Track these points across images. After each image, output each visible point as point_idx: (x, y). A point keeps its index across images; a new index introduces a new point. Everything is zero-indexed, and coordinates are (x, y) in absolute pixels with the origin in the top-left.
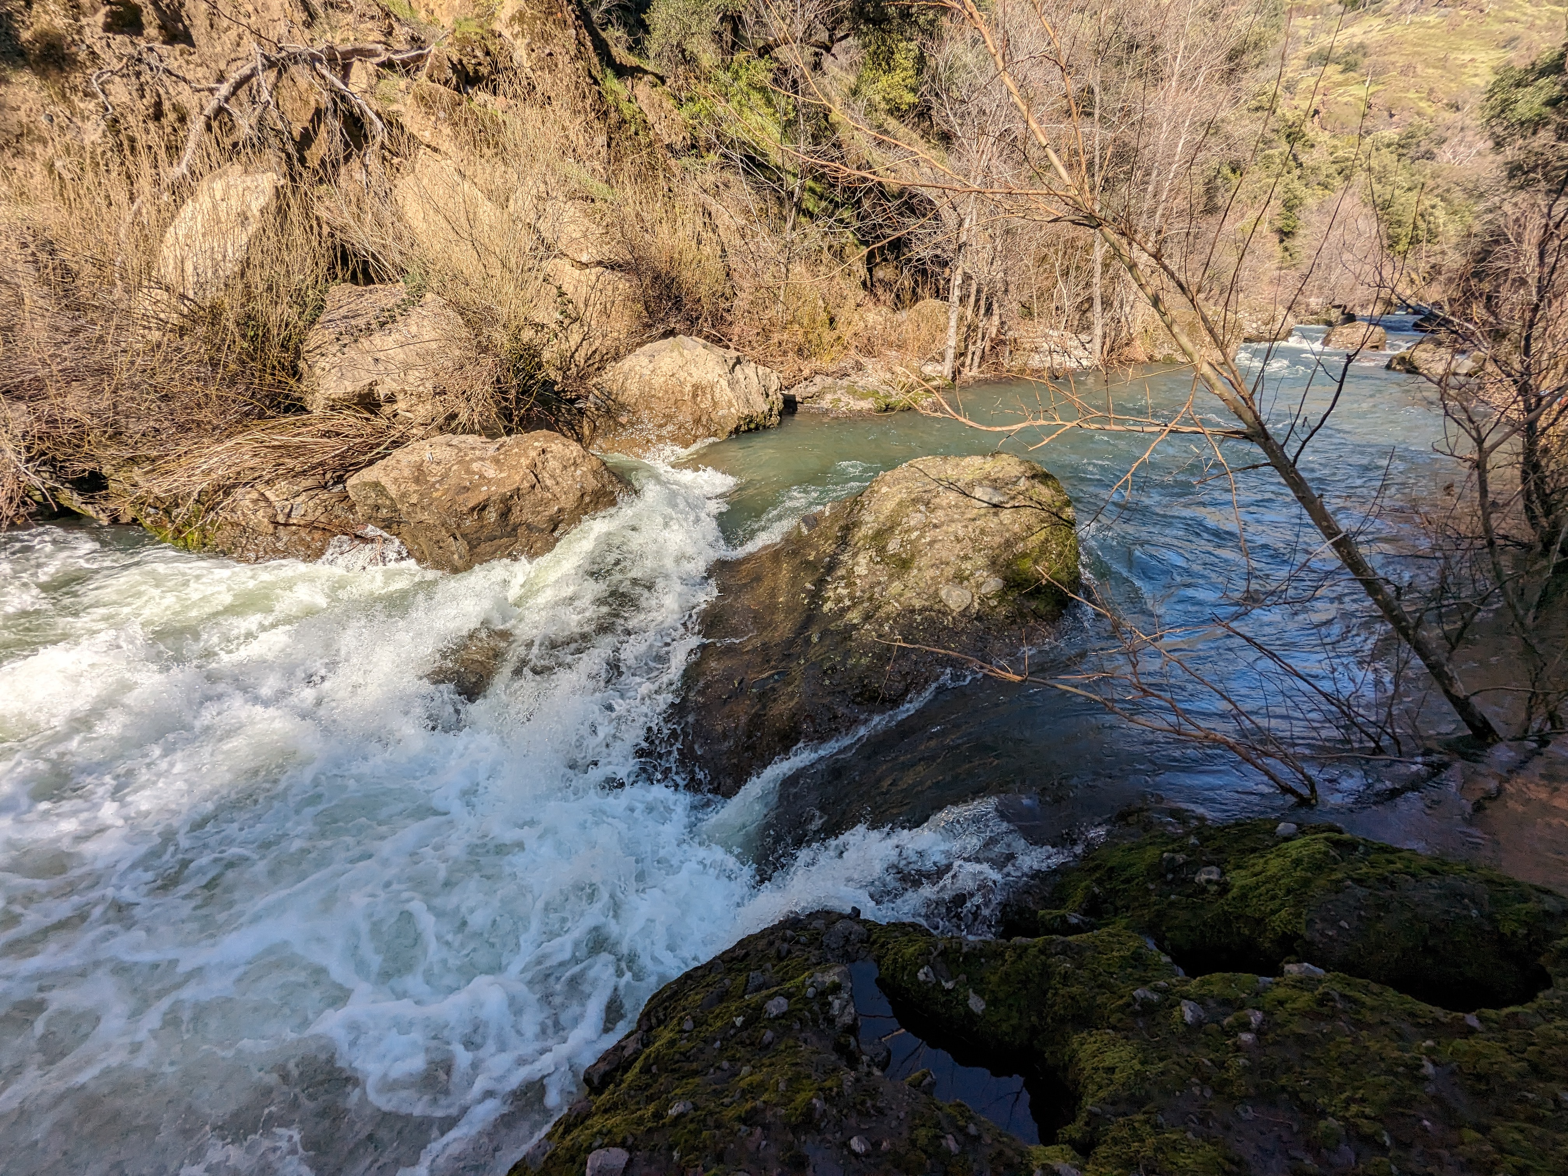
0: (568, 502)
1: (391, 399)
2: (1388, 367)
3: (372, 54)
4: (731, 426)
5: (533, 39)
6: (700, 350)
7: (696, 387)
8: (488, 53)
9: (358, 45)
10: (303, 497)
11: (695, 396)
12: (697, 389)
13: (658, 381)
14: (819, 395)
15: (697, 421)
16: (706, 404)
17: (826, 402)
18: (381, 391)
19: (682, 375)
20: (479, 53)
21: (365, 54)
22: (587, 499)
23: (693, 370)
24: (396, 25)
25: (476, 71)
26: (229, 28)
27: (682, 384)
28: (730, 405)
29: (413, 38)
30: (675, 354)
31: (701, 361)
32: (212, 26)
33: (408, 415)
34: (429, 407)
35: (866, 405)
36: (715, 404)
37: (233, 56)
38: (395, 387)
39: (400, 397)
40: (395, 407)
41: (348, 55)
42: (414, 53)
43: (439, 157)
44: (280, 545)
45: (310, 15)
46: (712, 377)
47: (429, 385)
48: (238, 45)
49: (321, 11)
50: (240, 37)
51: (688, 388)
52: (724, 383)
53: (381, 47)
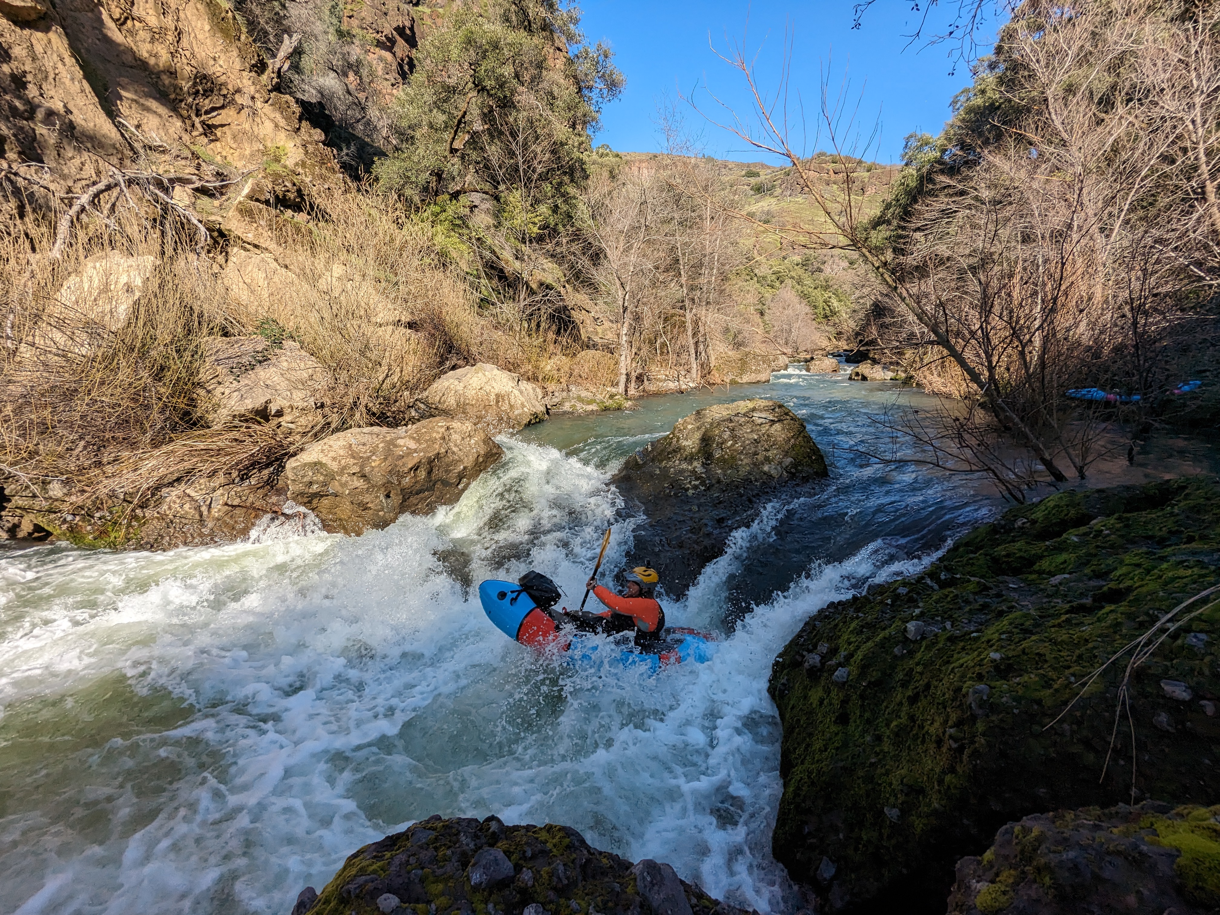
0: (469, 462)
1: (280, 413)
3: (188, 182)
4: (525, 421)
5: (314, 178)
6: (496, 372)
7: (498, 396)
8: (294, 185)
9: (179, 175)
11: (498, 402)
12: (499, 397)
13: (471, 393)
14: (561, 404)
15: (500, 419)
16: (505, 407)
17: (567, 407)
18: (273, 408)
19: (488, 388)
20: (287, 183)
21: (183, 181)
22: (481, 459)
23: (494, 384)
24: (203, 164)
25: (284, 196)
26: (73, 158)
27: (487, 394)
28: (523, 406)
29: (218, 173)
30: (480, 375)
31: (498, 378)
32: (59, 155)
33: (291, 425)
34: (310, 418)
35: (593, 407)
36: (511, 407)
37: (78, 177)
38: (285, 403)
39: (287, 411)
40: (280, 419)
41: (172, 181)
42: (217, 184)
43: (258, 252)
45: (135, 153)
46: (508, 388)
47: (311, 401)
48: (81, 170)
49: (142, 151)
50: (83, 164)
51: (493, 397)
52: (516, 392)
53: (194, 178)
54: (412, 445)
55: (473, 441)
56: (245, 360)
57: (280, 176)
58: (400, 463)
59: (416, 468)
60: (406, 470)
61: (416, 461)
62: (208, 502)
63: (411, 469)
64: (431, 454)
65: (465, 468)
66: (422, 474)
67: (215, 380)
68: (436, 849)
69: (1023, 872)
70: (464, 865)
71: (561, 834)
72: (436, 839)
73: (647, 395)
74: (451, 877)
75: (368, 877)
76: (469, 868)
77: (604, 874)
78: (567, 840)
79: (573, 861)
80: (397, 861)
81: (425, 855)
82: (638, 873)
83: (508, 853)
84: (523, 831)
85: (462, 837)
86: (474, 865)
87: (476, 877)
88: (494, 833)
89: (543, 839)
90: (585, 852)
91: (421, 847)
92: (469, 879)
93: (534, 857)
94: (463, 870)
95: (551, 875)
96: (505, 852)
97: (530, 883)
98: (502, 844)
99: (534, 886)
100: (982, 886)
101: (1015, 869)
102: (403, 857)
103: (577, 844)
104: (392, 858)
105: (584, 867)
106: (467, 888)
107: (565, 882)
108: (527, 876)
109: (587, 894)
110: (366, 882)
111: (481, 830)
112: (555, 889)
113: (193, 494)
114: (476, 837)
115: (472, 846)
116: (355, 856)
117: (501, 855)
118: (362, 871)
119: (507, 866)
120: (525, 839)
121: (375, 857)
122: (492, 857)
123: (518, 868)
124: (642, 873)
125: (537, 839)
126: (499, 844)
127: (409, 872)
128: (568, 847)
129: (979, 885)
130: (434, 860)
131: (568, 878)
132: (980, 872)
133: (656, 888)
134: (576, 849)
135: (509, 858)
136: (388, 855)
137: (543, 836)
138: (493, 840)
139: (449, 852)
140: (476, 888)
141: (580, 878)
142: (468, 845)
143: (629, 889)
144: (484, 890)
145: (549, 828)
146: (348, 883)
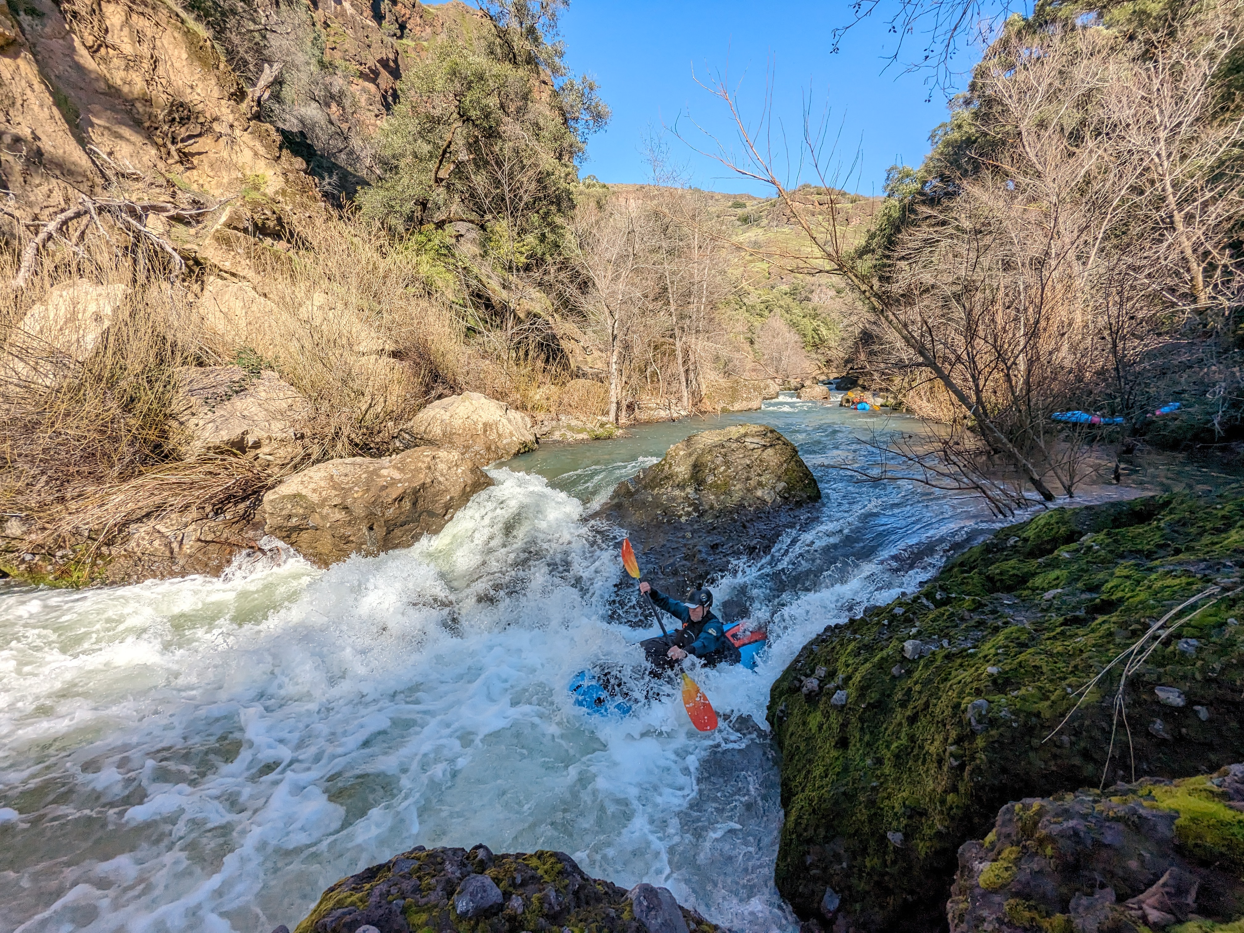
0: (455, 492)
1: (257, 445)
3: (163, 209)
4: (514, 450)
5: (294, 207)
6: (483, 400)
7: (485, 425)
8: (274, 213)
9: (153, 203)
11: (485, 431)
12: (487, 426)
13: (457, 422)
14: (550, 433)
15: (488, 449)
16: (493, 436)
17: (557, 436)
18: (250, 439)
19: (475, 417)
20: (266, 212)
21: (158, 209)
22: (468, 489)
23: (482, 414)
24: (178, 192)
25: (264, 224)
26: (40, 185)
27: (475, 423)
28: (511, 435)
29: (194, 201)
30: (467, 403)
31: (485, 407)
32: (25, 182)
33: (269, 457)
34: (290, 450)
35: (583, 436)
36: (500, 436)
37: (45, 204)
38: (262, 435)
39: (265, 443)
40: (258, 451)
41: (145, 209)
42: (194, 212)
43: (236, 280)
45: (107, 180)
46: (497, 417)
47: (291, 432)
48: (49, 197)
49: (114, 179)
50: (51, 191)
51: (480, 426)
52: (504, 421)
53: (169, 206)
54: (397, 475)
55: (459, 471)
56: (221, 390)
57: (260, 204)
58: (384, 494)
59: (400, 499)
60: (390, 500)
61: (400, 491)
62: (179, 539)
63: (395, 500)
64: (416, 484)
65: (452, 499)
66: (407, 505)
67: (188, 412)
68: (420, 878)
69: (1024, 847)
70: (450, 894)
71: (553, 860)
72: (420, 868)
73: (637, 423)
74: (436, 906)
75: (346, 910)
76: (455, 896)
77: (598, 900)
78: (559, 866)
79: (566, 887)
80: (377, 892)
81: (407, 885)
82: (634, 898)
83: (497, 881)
84: (511, 859)
85: (448, 866)
86: (459, 893)
87: (462, 905)
88: (481, 861)
89: (533, 865)
90: (579, 878)
91: (403, 877)
92: (454, 908)
93: (523, 884)
94: (449, 899)
95: (542, 901)
96: (493, 879)
97: (520, 911)
98: (491, 871)
99: (524, 913)
100: (985, 866)
101: (1018, 845)
102: (384, 888)
103: (569, 869)
104: (371, 889)
105: (576, 893)
106: (452, 917)
107: (557, 908)
108: (516, 903)
109: (581, 921)
110: (344, 914)
111: (467, 858)
112: (546, 916)
113: (163, 530)
114: (462, 865)
115: (458, 874)
116: (332, 890)
117: (488, 881)
118: (339, 904)
119: (495, 894)
120: (514, 865)
121: (354, 889)
122: (479, 884)
123: (507, 895)
124: (638, 898)
125: (527, 865)
126: (487, 872)
127: (390, 902)
128: (560, 873)
129: (981, 866)
130: (417, 890)
131: (560, 904)
132: (982, 854)
133: (653, 913)
134: (569, 874)
135: (498, 885)
136: (368, 886)
137: (534, 862)
138: (482, 867)
139: (433, 881)
140: (463, 916)
141: (573, 904)
142: (453, 873)
143: (626, 916)
144: (470, 919)
145: (540, 855)
146: (324, 917)
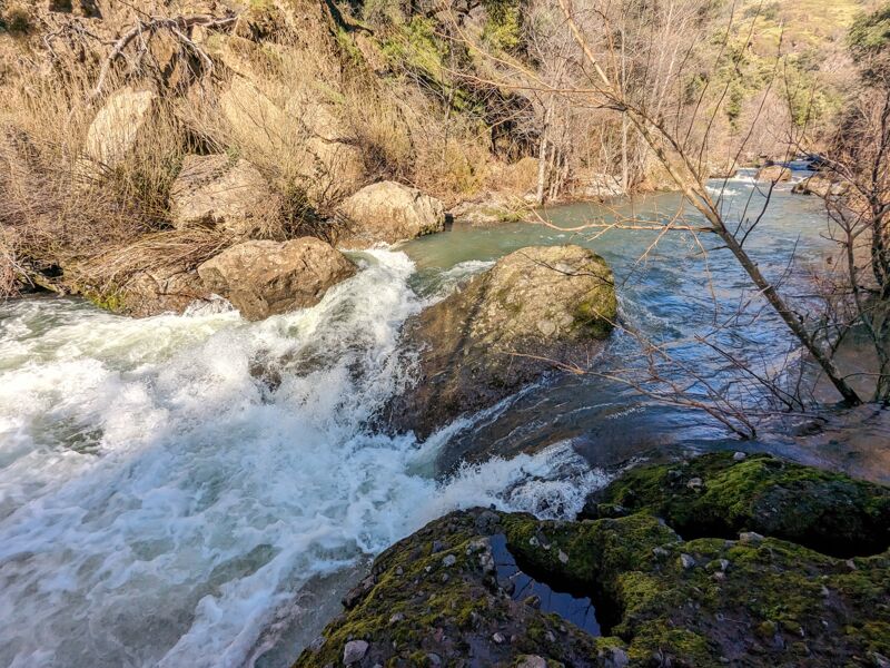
0: (324, 277)
2: (793, 191)
3: (204, 21)
4: (416, 232)
6: (398, 188)
7: (395, 210)
8: (271, 19)
9: (196, 16)
10: (173, 278)
11: (395, 215)
12: (396, 212)
13: (373, 207)
14: (466, 214)
15: (396, 230)
16: (401, 220)
17: (470, 218)
18: (216, 216)
19: (387, 203)
20: (265, 19)
21: (201, 21)
22: (335, 276)
23: (393, 200)
24: (217, 4)
25: (264, 30)
26: (121, 7)
27: (387, 209)
28: (415, 219)
29: (227, 11)
30: (383, 191)
31: (397, 195)
32: (111, 6)
33: (232, 229)
34: (243, 226)
35: (492, 219)
36: (406, 220)
37: (124, 23)
38: (223, 213)
39: (227, 219)
40: (223, 225)
41: (190, 22)
42: (228, 20)
43: (244, 81)
44: (161, 305)
46: (404, 204)
47: (243, 212)
48: (127, 17)
50: (128, 12)
51: (391, 211)
52: (411, 208)
53: (209, 17)
55: (329, 260)
57: (260, 12)
59: (275, 281)
60: (266, 282)
61: (275, 276)
62: (165, 285)
63: (270, 282)
64: (289, 271)
66: (281, 286)
67: (179, 193)
